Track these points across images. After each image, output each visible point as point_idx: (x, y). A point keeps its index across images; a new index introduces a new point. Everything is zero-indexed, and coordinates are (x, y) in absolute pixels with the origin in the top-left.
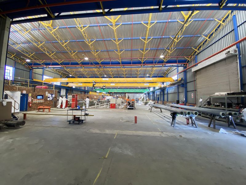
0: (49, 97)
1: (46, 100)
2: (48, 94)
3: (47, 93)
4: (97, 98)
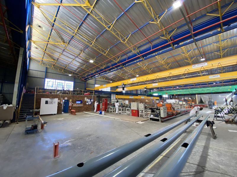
0: (88, 102)
1: (85, 104)
3: (86, 98)
4: (149, 101)
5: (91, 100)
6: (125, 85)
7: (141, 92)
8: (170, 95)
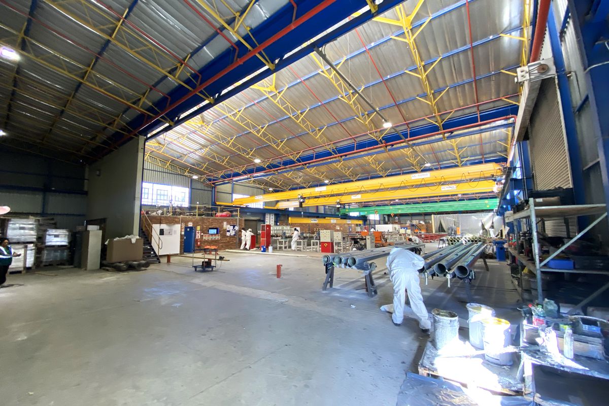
0: (229, 231)
1: (224, 236)
2: (226, 226)
3: (225, 223)
4: (342, 229)
5: (234, 226)
6: (304, 198)
8: (384, 215)
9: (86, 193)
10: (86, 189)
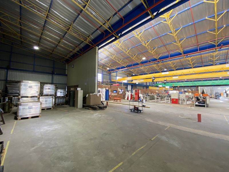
0: (120, 92)
1: (118, 94)
4: (159, 92)
6: (155, 78)
7: (149, 83)
9: (67, 75)
10: (66, 74)
